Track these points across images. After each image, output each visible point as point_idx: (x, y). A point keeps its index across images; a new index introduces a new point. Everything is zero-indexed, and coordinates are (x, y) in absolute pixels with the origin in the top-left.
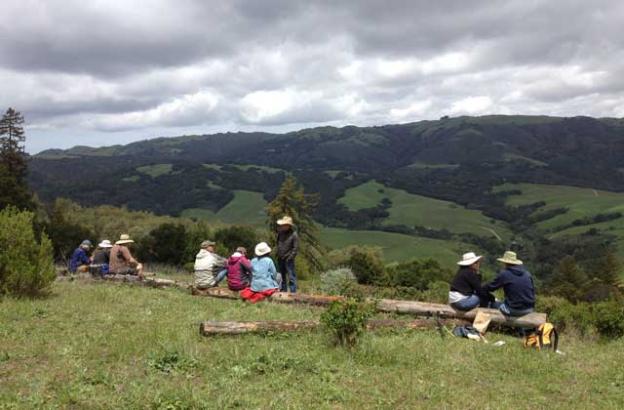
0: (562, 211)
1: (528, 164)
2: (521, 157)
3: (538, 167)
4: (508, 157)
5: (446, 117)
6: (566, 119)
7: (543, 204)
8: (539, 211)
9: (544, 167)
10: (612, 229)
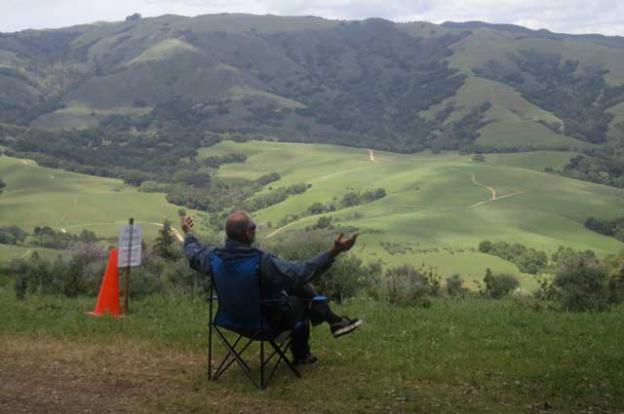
0: (299, 190)
1: (272, 105)
2: (260, 93)
3: (287, 111)
4: (239, 93)
5: (136, 17)
6: (343, 23)
7: (276, 177)
8: (265, 191)
9: (298, 111)
10: (358, 216)
